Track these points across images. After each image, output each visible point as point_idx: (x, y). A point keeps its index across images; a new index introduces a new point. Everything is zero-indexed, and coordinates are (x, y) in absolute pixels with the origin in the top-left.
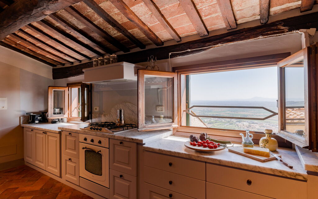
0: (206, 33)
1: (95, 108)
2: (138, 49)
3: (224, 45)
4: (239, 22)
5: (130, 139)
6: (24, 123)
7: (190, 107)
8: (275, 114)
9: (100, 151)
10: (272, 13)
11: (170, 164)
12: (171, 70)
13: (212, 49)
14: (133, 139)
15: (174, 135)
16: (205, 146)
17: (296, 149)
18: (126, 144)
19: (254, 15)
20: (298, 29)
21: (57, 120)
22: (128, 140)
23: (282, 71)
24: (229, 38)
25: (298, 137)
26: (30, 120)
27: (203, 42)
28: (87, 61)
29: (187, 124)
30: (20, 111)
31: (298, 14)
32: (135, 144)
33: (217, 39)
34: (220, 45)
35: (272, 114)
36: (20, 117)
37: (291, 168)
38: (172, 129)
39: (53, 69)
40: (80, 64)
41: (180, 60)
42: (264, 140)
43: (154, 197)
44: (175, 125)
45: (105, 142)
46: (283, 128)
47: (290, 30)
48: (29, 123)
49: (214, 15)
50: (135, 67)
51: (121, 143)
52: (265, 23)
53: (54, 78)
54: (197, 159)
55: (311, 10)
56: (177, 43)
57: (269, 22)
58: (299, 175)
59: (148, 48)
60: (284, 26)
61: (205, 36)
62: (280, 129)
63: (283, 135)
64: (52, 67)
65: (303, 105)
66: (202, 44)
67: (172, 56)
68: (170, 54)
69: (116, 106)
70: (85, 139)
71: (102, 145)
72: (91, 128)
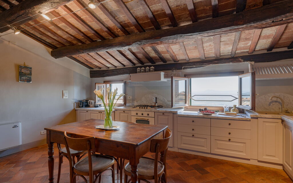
0: (204, 58)
1: (128, 97)
2: (162, 63)
3: (213, 65)
4: (221, 55)
5: (169, 111)
6: (76, 108)
7: (192, 96)
8: (236, 98)
9: (148, 119)
10: (236, 53)
11: (193, 121)
12: (183, 76)
13: (207, 66)
14: (171, 111)
15: (185, 110)
16: (209, 112)
17: (246, 113)
18: (166, 114)
19: (228, 53)
20: (247, 61)
21: (99, 105)
22: (168, 112)
23: (241, 79)
24: (216, 62)
25: (247, 107)
26: (81, 105)
27: (202, 63)
28: (122, 67)
29: (190, 105)
30: (74, 99)
31: (247, 54)
32: (172, 114)
33: (210, 62)
34: (211, 65)
35: (235, 98)
36: (74, 103)
37: (245, 117)
38: (184, 108)
39: (90, 71)
40: (115, 68)
41: (189, 71)
42: (233, 110)
43: (184, 138)
44: (187, 105)
45: (152, 114)
46: (241, 104)
47: (244, 61)
48: (80, 107)
49: (210, 52)
50: (164, 74)
51: (163, 114)
52: (233, 57)
53: (91, 77)
54: (207, 117)
55: (252, 53)
56: (187, 62)
57: (235, 56)
58: (248, 119)
59: (168, 63)
60: (241, 59)
61: (203, 59)
62: (239, 104)
63: (241, 107)
64: (89, 70)
65: (250, 94)
66: (202, 64)
67: (184, 68)
68: (183, 67)
69: (146, 95)
70: (137, 114)
71: (150, 116)
72: (140, 108)
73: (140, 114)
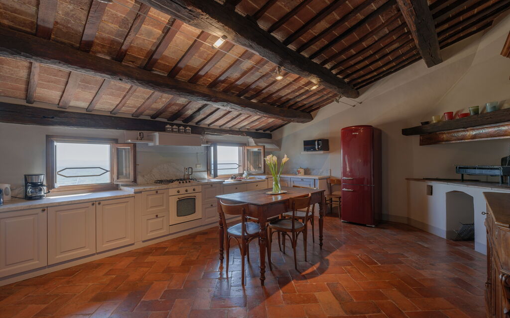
47: (246, 136)
51: (211, 186)
60: (245, 133)
68: (206, 133)
70: (178, 192)
71: (196, 191)
72: (180, 183)
73: (182, 191)
